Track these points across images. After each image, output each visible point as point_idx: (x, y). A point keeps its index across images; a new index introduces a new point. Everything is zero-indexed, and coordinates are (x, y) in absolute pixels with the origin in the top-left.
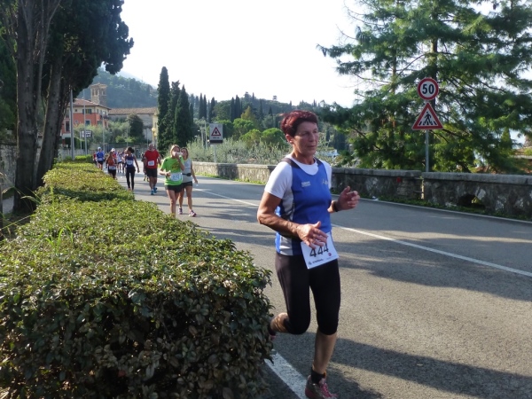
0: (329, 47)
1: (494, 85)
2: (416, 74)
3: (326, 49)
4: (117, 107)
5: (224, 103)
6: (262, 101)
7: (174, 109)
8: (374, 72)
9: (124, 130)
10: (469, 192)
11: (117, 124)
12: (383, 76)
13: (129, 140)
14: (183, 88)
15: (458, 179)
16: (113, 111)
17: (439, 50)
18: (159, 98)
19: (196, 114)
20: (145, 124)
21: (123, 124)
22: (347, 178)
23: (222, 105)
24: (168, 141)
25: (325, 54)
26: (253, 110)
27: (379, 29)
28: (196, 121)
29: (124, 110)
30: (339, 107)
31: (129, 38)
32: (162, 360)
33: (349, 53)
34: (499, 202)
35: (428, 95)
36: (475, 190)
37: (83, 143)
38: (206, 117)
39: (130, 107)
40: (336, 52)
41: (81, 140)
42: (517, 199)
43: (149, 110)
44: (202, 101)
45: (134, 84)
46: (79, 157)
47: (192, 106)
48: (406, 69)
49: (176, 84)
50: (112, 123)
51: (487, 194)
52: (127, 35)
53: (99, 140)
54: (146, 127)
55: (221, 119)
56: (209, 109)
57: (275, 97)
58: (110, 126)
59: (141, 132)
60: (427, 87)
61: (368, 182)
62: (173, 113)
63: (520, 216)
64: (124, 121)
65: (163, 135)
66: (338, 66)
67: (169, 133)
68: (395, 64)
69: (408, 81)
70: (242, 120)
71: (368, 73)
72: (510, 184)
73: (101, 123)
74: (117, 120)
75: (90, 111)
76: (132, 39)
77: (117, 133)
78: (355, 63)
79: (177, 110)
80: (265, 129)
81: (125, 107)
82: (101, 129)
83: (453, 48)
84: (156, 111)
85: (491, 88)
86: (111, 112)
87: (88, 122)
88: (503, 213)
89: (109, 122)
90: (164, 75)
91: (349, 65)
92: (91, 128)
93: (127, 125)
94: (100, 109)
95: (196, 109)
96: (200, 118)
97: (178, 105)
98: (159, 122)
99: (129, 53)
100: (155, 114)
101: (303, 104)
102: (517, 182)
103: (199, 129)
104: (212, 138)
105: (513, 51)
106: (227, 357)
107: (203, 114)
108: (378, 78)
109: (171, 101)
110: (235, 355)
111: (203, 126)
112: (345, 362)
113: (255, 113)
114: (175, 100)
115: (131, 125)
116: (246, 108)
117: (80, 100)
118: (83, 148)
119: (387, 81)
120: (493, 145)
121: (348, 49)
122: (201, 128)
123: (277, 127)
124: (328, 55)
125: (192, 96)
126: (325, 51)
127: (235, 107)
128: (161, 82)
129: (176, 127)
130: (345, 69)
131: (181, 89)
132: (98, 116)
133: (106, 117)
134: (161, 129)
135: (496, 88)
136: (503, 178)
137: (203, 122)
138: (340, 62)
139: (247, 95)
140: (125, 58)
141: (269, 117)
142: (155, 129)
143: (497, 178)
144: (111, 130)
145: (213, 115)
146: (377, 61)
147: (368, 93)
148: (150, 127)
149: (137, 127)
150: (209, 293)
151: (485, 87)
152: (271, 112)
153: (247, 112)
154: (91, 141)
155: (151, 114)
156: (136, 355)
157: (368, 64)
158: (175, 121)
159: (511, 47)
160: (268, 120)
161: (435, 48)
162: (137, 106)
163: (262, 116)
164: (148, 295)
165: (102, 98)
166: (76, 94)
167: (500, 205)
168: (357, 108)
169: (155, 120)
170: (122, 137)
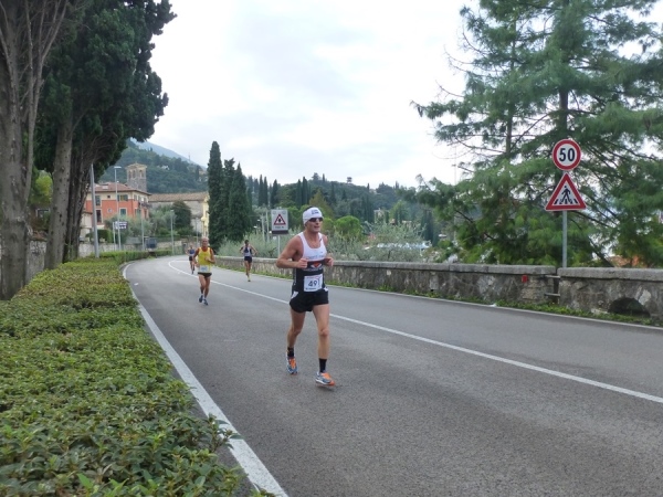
2: (540, 140)
3: (423, 108)
4: (160, 192)
5: (289, 187)
6: (334, 184)
8: (486, 137)
9: (168, 221)
10: (627, 295)
12: (496, 142)
13: (173, 232)
14: (239, 167)
15: (609, 276)
16: (155, 197)
18: (209, 181)
19: (255, 199)
20: (194, 213)
21: (167, 213)
22: (452, 277)
23: (286, 190)
24: (221, 233)
25: (421, 114)
26: (323, 195)
27: (494, 79)
28: (256, 208)
29: (167, 196)
30: (440, 184)
31: (162, 94)
33: (452, 112)
35: (568, 163)
37: (116, 236)
38: (267, 203)
39: (175, 192)
40: (435, 111)
41: (114, 233)
43: (198, 195)
44: (262, 185)
45: (180, 165)
47: (250, 191)
48: (526, 132)
49: (230, 163)
50: (154, 212)
51: (652, 298)
52: (159, 90)
53: (136, 233)
54: (195, 217)
55: (285, 206)
57: (349, 179)
58: (151, 216)
60: (566, 152)
61: (481, 281)
62: (227, 198)
64: (168, 210)
65: (214, 225)
66: (439, 129)
67: (223, 222)
69: (530, 148)
73: (140, 211)
74: (159, 208)
75: (125, 198)
76: (165, 95)
77: (159, 224)
78: (460, 126)
79: (232, 195)
80: (338, 218)
81: (169, 193)
82: (139, 219)
86: (151, 198)
87: (123, 211)
89: (149, 211)
90: (215, 151)
91: (453, 128)
92: (128, 217)
93: (171, 214)
94: (137, 195)
95: (255, 194)
96: (260, 205)
97: (233, 188)
98: (210, 210)
99: (162, 114)
100: (206, 200)
101: (383, 188)
104: (274, 228)
107: (263, 201)
108: (490, 146)
109: (224, 184)
111: (264, 214)
113: (326, 199)
114: (229, 183)
115: (177, 213)
116: (315, 192)
118: (117, 242)
121: (452, 107)
122: (262, 217)
123: (352, 214)
124: (425, 116)
125: (251, 178)
126: (421, 110)
127: (302, 193)
128: (211, 161)
129: (231, 216)
130: (447, 134)
131: (236, 168)
132: (135, 204)
133: (145, 205)
134: (212, 220)
137: (264, 209)
138: (440, 124)
139: (316, 176)
140: (157, 120)
141: (342, 202)
142: (206, 219)
144: (151, 221)
145: (275, 200)
146: (490, 123)
147: (478, 165)
148: (200, 217)
149: (183, 218)
152: (344, 197)
153: (316, 198)
154: (127, 234)
155: (200, 201)
157: (477, 126)
158: (229, 208)
162: (184, 192)
163: (334, 201)
168: (464, 185)
169: (206, 207)
170: (166, 229)
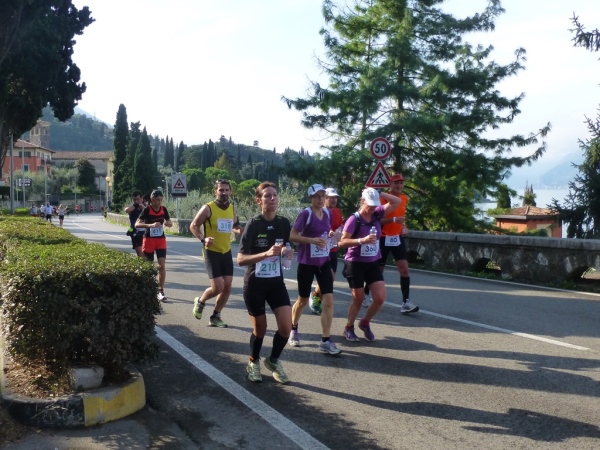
0: (294, 99)
3: (291, 101)
4: (63, 149)
6: (241, 147)
7: (133, 155)
11: (63, 170)
14: (145, 129)
16: (58, 154)
17: (405, 107)
18: (116, 141)
19: (161, 160)
20: (98, 171)
21: (71, 171)
24: (125, 193)
25: (290, 106)
28: (161, 169)
29: (71, 154)
31: (81, 82)
33: (315, 106)
37: (20, 193)
40: (301, 105)
43: (103, 154)
44: (169, 145)
47: (156, 151)
49: (136, 126)
52: (78, 79)
53: (40, 189)
56: (177, 155)
58: (53, 173)
59: (93, 181)
62: (132, 159)
64: (72, 167)
66: (305, 119)
67: (127, 182)
70: (215, 169)
71: (334, 127)
74: (62, 166)
75: (28, 155)
76: (84, 84)
79: (137, 157)
81: (72, 150)
84: (111, 156)
85: (454, 147)
89: (52, 168)
90: (122, 113)
96: (166, 165)
98: (115, 170)
99: (80, 98)
100: (111, 159)
101: (289, 152)
103: (163, 178)
107: (169, 161)
116: (221, 155)
118: (20, 199)
122: (166, 177)
123: (256, 178)
125: (157, 138)
126: (290, 103)
128: (117, 122)
131: (142, 131)
132: (38, 161)
134: (117, 179)
135: (458, 148)
138: (305, 115)
139: (223, 139)
140: (77, 104)
142: (110, 179)
147: (335, 147)
148: (104, 175)
149: (88, 175)
151: (448, 146)
157: (333, 118)
159: (471, 108)
160: (247, 170)
161: (401, 104)
162: (88, 150)
165: (43, 139)
169: (111, 167)
170: (69, 187)
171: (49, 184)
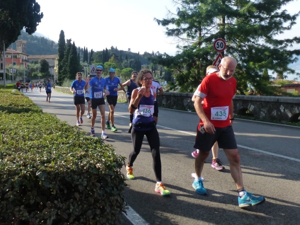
0: (161, 19)
1: (258, 43)
2: (212, 36)
3: (160, 21)
4: (33, 54)
5: (98, 53)
6: (122, 52)
7: (68, 56)
8: (188, 35)
9: (37, 69)
10: (245, 107)
11: (33, 64)
12: (193, 37)
13: (40, 74)
14: (74, 43)
15: (238, 99)
16: (30, 57)
17: (226, 22)
18: (59, 49)
19: (82, 59)
20: (50, 65)
21: (37, 65)
22: (172, 98)
23: (97, 54)
24: (64, 76)
25: (159, 24)
26: (116, 57)
27: (191, 9)
28: (81, 63)
29: (37, 56)
30: (167, 56)
31: (40, 13)
32: (57, 214)
33: (173, 23)
34: (262, 113)
35: (220, 49)
36: (248, 105)
37: (11, 76)
38: (87, 61)
39: (41, 54)
40: (165, 23)
41: (10, 74)
42: (272, 110)
43: (52, 56)
44: (85, 51)
45: (43, 41)
46: (9, 85)
47: (79, 54)
48: (207, 33)
49: (69, 41)
50: (30, 64)
51: (255, 108)
52: (39, 11)
53: (21, 74)
54: (51, 67)
55: (97, 62)
56: (89, 56)
57: (129, 49)
58: (28, 66)
59: (48, 70)
60: (219, 44)
61: (185, 101)
62: (67, 58)
63: (275, 121)
64: (37, 63)
65: (61, 71)
66: (167, 31)
67: (65, 70)
68: (200, 30)
69: (208, 40)
70: (109, 63)
71: (184, 35)
72: (268, 102)
73: (22, 64)
74: (32, 63)
75: (16, 57)
76: (42, 13)
77: (33, 70)
78: (177, 30)
79: (70, 57)
80: (123, 69)
81: (38, 55)
82: (22, 68)
83: (234, 21)
84: (57, 57)
85: (256, 44)
86: (29, 57)
87: (14, 64)
88: (264, 119)
89: (28, 64)
90: (62, 35)
91: (173, 31)
92: (17, 67)
93: (39, 65)
94: (22, 55)
95: (81, 55)
96: (84, 61)
97: (71, 53)
98: (59, 64)
99: (40, 21)
100: (57, 59)
101: (146, 54)
102: (272, 100)
103: (83, 68)
104: (91, 74)
105: (269, 23)
106: (98, 212)
107: (85, 59)
108: (191, 39)
109: (66, 51)
110: (103, 210)
111: (86, 66)
112: (172, 212)
113: (117, 59)
114: (69, 50)
115: (41, 65)
116: (112, 56)
117: (10, 50)
118: (11, 79)
119: (196, 40)
120: (258, 79)
121: (173, 21)
122: (84, 68)
123: (130, 67)
124: (161, 25)
125: (79, 48)
126: (159, 22)
127: (105, 56)
128: (60, 39)
129: (69, 67)
130: (170, 33)
131: (72, 44)
132: (21, 60)
133: (26, 61)
134: (60, 68)
135: (259, 45)
136: (265, 98)
137: (86, 64)
138: (167, 29)
139: (112, 48)
140: (38, 25)
141: (126, 61)
142: (56, 68)
143: (261, 98)
144: (29, 69)
145: (92, 60)
146: (190, 28)
147: (185, 47)
148: (53, 67)
149: (45, 67)
150: (87, 171)
151: (253, 44)
152: (127, 58)
153: (112, 58)
154: (17, 75)
155: (54, 59)
156: (41, 211)
157: (184, 30)
158: (68, 63)
159: (268, 21)
160: (125, 63)
161: (224, 21)
162: (45, 54)
163: (121, 60)
164: (49, 173)
165: (23, 49)
166: (7, 46)
167: (263, 114)
168: (178, 56)
169: (56, 62)
170: (36, 73)
171: (26, 71)
